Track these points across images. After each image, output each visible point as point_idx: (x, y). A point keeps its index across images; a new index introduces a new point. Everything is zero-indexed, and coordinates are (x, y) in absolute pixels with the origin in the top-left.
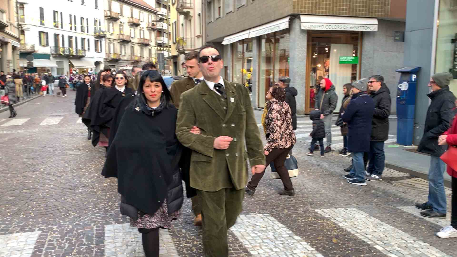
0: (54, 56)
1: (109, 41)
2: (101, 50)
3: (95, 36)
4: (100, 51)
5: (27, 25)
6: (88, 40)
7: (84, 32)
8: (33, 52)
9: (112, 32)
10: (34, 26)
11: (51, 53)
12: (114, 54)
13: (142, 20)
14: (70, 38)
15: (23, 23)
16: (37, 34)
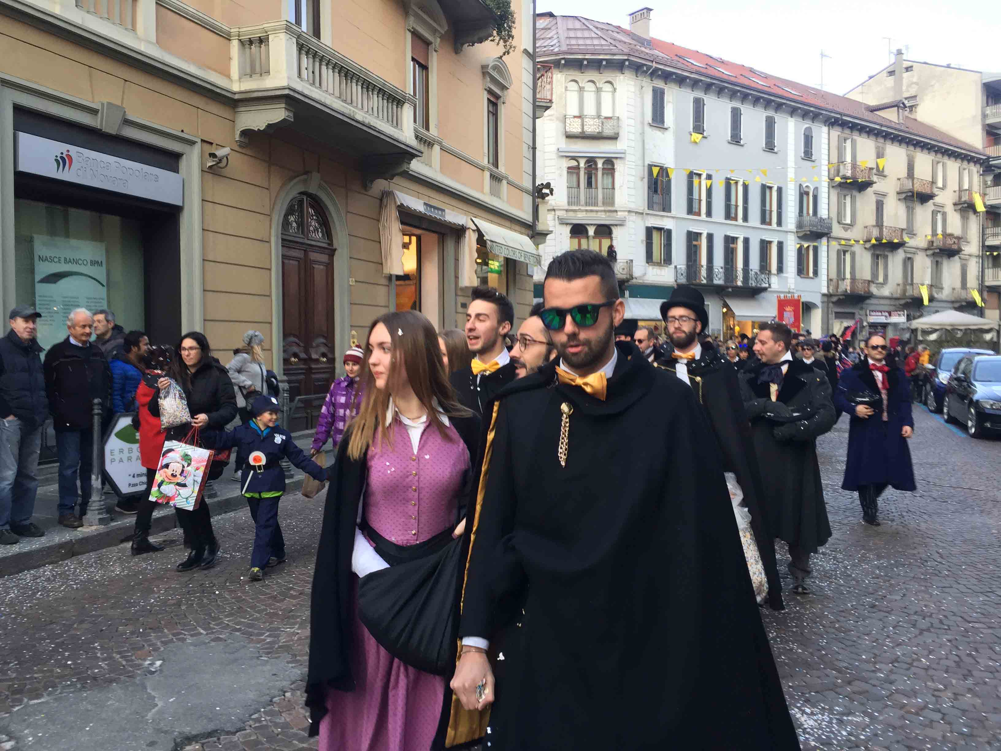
1: (839, 247)
2: (816, 273)
3: (801, 234)
4: (811, 274)
5: (619, 213)
6: (780, 245)
7: (770, 224)
8: (628, 280)
9: (848, 221)
10: (636, 213)
11: (676, 281)
12: (853, 279)
13: (940, 184)
14: (730, 241)
15: (610, 208)
16: (642, 235)
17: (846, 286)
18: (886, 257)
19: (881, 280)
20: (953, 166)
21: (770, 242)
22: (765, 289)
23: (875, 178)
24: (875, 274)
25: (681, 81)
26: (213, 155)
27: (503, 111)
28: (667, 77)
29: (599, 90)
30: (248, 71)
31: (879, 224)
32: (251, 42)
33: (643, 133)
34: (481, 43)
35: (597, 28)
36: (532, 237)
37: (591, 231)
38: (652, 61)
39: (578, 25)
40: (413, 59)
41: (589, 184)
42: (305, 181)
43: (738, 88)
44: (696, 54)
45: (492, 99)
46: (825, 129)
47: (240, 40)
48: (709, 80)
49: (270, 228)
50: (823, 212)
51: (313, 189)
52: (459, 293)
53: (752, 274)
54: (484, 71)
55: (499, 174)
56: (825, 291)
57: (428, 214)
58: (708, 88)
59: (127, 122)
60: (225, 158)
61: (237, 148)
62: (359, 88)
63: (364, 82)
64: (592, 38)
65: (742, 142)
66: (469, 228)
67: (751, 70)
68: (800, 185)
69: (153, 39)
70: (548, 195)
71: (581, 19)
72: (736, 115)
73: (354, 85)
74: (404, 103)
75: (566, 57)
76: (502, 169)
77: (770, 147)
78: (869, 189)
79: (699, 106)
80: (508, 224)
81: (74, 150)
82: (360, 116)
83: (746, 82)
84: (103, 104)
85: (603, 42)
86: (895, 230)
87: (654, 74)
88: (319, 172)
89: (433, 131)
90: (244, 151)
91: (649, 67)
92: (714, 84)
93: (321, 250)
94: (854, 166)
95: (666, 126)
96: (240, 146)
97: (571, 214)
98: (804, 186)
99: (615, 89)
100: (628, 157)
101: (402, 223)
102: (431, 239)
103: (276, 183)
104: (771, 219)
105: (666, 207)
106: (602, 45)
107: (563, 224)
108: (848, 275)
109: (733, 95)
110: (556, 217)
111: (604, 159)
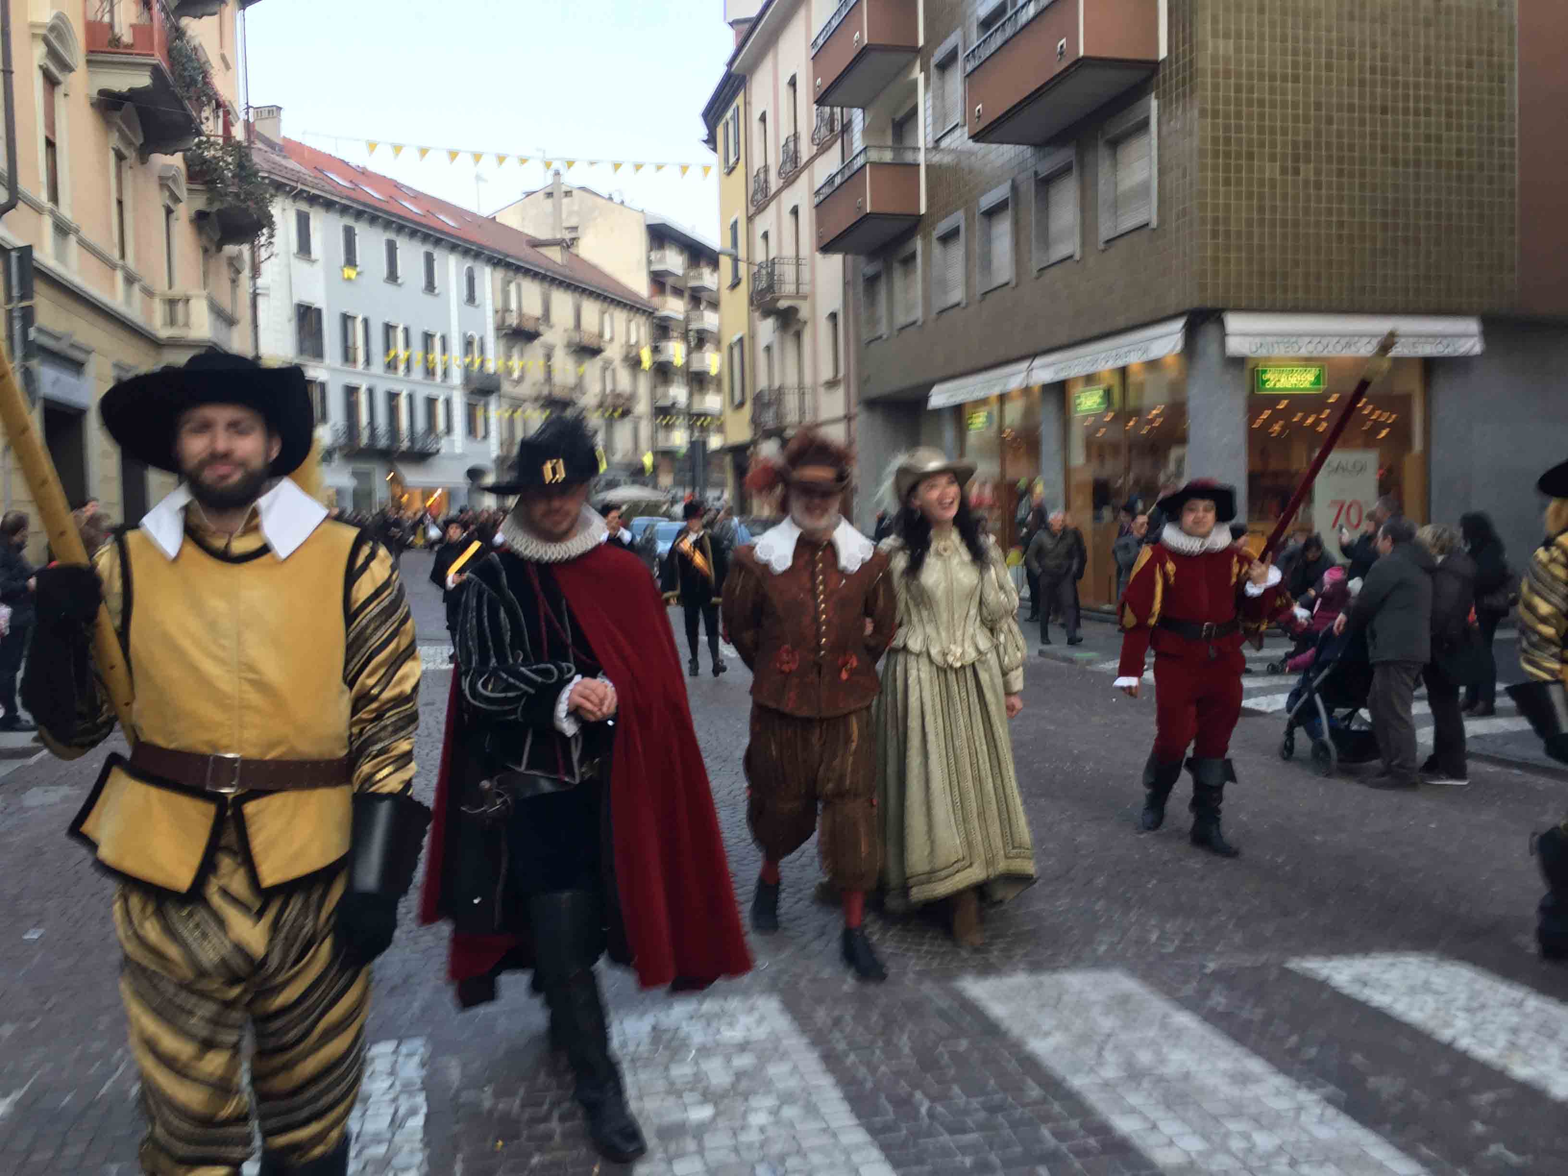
0: (343, 452)
1: (509, 405)
2: (486, 433)
3: (469, 390)
4: (481, 434)
6: (447, 403)
7: (434, 378)
9: (517, 375)
13: (607, 336)
14: (391, 397)
20: (620, 316)
21: (436, 399)
22: (435, 453)
23: (542, 329)
25: (329, 205)
28: (313, 200)
30: (170, 322)
31: (549, 378)
33: (289, 266)
38: (297, 182)
43: (394, 218)
46: (488, 270)
47: (163, 298)
48: (361, 208)
50: (491, 365)
53: (418, 434)
56: (496, 454)
58: (359, 215)
65: (399, 281)
72: (392, 248)
77: (430, 286)
78: (536, 342)
79: (349, 235)
86: (565, 385)
87: (299, 195)
91: (294, 188)
92: (365, 212)
94: (521, 314)
98: (469, 335)
100: (274, 294)
104: (435, 372)
105: (319, 354)
109: (387, 225)
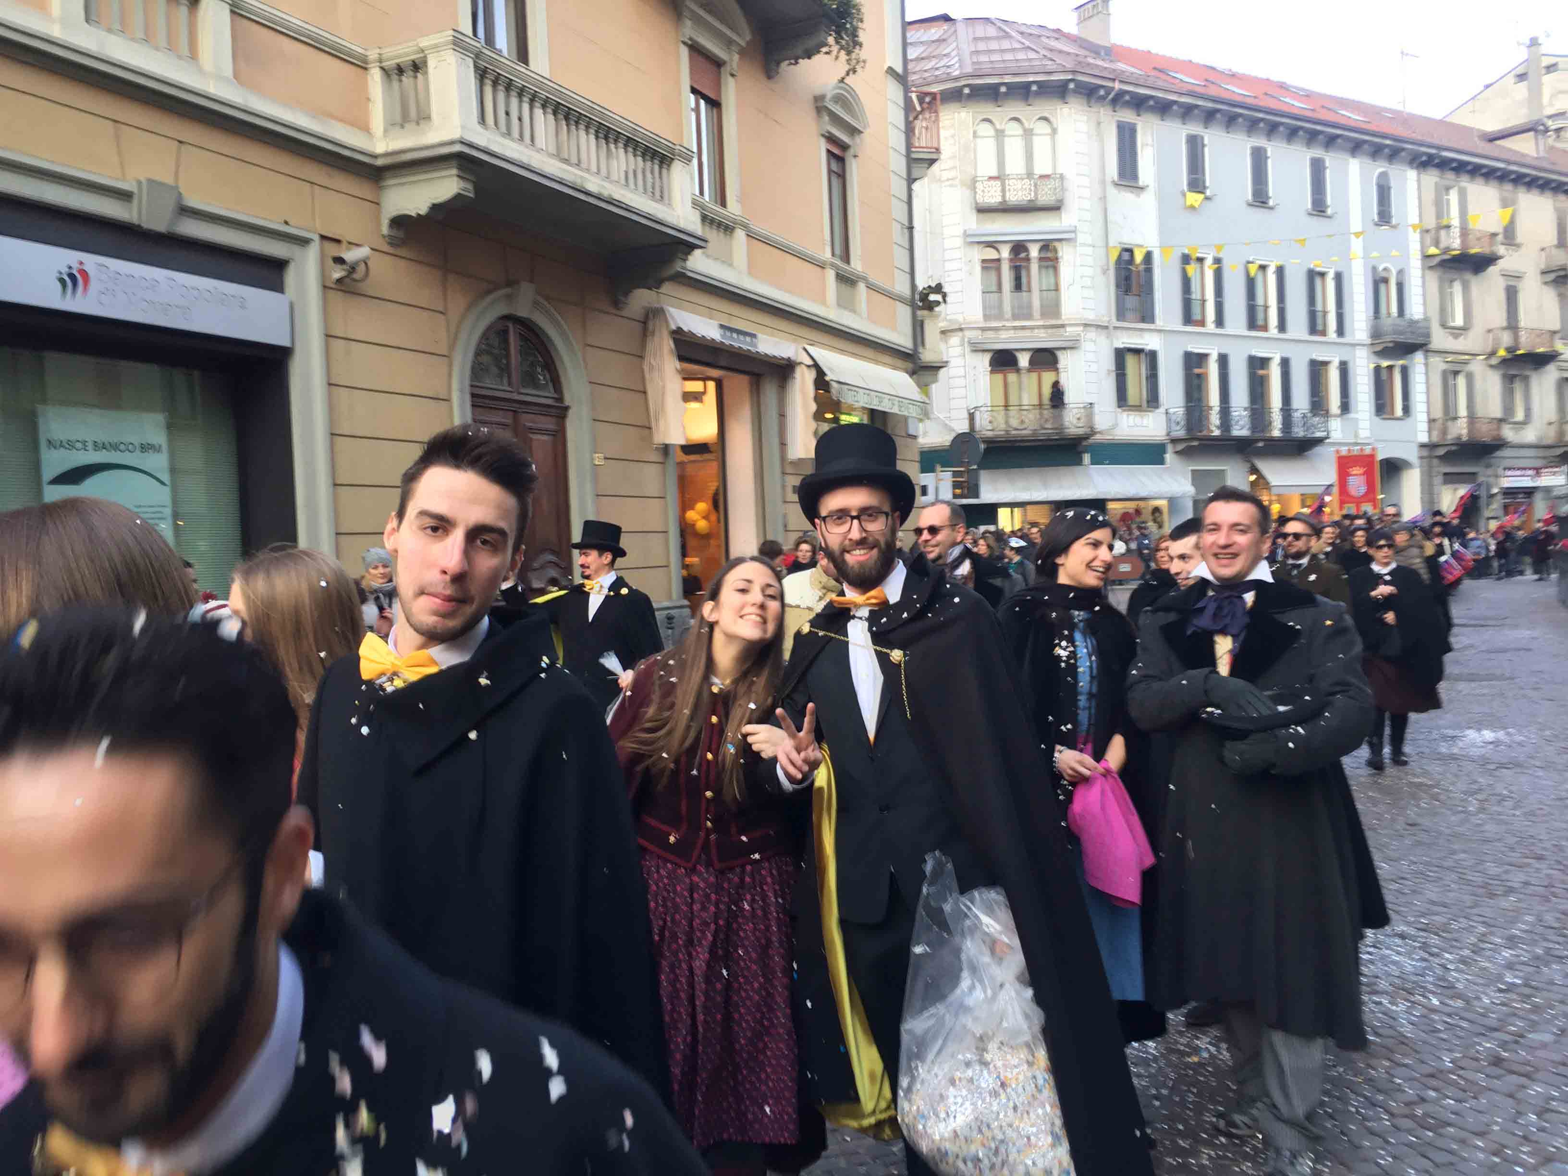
0: (1180, 447)
1: (1444, 366)
2: (1406, 409)
3: (1379, 348)
4: (1399, 411)
5: (1068, 329)
6: (1344, 369)
7: (1324, 333)
8: (1086, 437)
9: (1459, 321)
10: (1098, 327)
11: (1168, 434)
12: (1472, 418)
14: (1257, 364)
15: (1054, 322)
16: (1108, 362)
17: (1460, 429)
18: (1526, 379)
19: (1520, 416)
21: (1326, 364)
22: (1319, 441)
23: (1501, 250)
24: (1509, 409)
25: (1163, 108)
26: (339, 261)
27: (855, 170)
28: (1139, 103)
29: (1028, 134)
30: (398, 118)
31: (1512, 325)
32: (400, 70)
33: (1104, 199)
34: (809, 58)
35: (1022, 33)
36: (912, 373)
37: (1024, 360)
38: (1114, 80)
39: (991, 31)
40: (694, 91)
41: (1018, 286)
42: (509, 297)
43: (1261, 115)
44: (1189, 66)
45: (836, 151)
46: (1412, 174)
47: (382, 68)
48: (1210, 105)
49: (450, 375)
50: (1416, 310)
51: (523, 312)
52: (789, 470)
53: (1297, 415)
54: (819, 105)
55: (853, 274)
56: (1424, 438)
57: (727, 342)
58: (1209, 117)
59: (185, 211)
60: (363, 265)
61: (386, 248)
62: (592, 137)
63: (599, 128)
64: (1013, 50)
65: (1271, 203)
66: (801, 363)
67: (1282, 86)
68: (1374, 269)
69: (228, 71)
70: (938, 303)
71: (996, 22)
72: (1259, 159)
73: (582, 133)
74: (673, 159)
75: (971, 82)
76: (857, 265)
77: (1319, 207)
78: (1491, 269)
79: (1195, 149)
80: (869, 353)
81: (91, 261)
82: (593, 184)
83: (1272, 104)
84: (139, 183)
85: (1032, 55)
86: (1540, 333)
87: (1118, 100)
88: (531, 281)
89: (734, 208)
90: (398, 252)
91: (1109, 90)
92: (1218, 111)
93: (543, 409)
94: (1465, 231)
95: (1141, 183)
96: (391, 244)
97: (990, 334)
98: (1381, 268)
99: (1054, 131)
100: (1081, 238)
101: (681, 358)
102: (738, 384)
103: (457, 302)
104: (1325, 325)
105: (1147, 316)
106: (1030, 60)
107: (976, 351)
108: (1463, 411)
109: (1252, 126)
110: (966, 340)
111: (1041, 244)
